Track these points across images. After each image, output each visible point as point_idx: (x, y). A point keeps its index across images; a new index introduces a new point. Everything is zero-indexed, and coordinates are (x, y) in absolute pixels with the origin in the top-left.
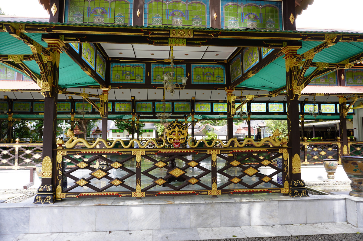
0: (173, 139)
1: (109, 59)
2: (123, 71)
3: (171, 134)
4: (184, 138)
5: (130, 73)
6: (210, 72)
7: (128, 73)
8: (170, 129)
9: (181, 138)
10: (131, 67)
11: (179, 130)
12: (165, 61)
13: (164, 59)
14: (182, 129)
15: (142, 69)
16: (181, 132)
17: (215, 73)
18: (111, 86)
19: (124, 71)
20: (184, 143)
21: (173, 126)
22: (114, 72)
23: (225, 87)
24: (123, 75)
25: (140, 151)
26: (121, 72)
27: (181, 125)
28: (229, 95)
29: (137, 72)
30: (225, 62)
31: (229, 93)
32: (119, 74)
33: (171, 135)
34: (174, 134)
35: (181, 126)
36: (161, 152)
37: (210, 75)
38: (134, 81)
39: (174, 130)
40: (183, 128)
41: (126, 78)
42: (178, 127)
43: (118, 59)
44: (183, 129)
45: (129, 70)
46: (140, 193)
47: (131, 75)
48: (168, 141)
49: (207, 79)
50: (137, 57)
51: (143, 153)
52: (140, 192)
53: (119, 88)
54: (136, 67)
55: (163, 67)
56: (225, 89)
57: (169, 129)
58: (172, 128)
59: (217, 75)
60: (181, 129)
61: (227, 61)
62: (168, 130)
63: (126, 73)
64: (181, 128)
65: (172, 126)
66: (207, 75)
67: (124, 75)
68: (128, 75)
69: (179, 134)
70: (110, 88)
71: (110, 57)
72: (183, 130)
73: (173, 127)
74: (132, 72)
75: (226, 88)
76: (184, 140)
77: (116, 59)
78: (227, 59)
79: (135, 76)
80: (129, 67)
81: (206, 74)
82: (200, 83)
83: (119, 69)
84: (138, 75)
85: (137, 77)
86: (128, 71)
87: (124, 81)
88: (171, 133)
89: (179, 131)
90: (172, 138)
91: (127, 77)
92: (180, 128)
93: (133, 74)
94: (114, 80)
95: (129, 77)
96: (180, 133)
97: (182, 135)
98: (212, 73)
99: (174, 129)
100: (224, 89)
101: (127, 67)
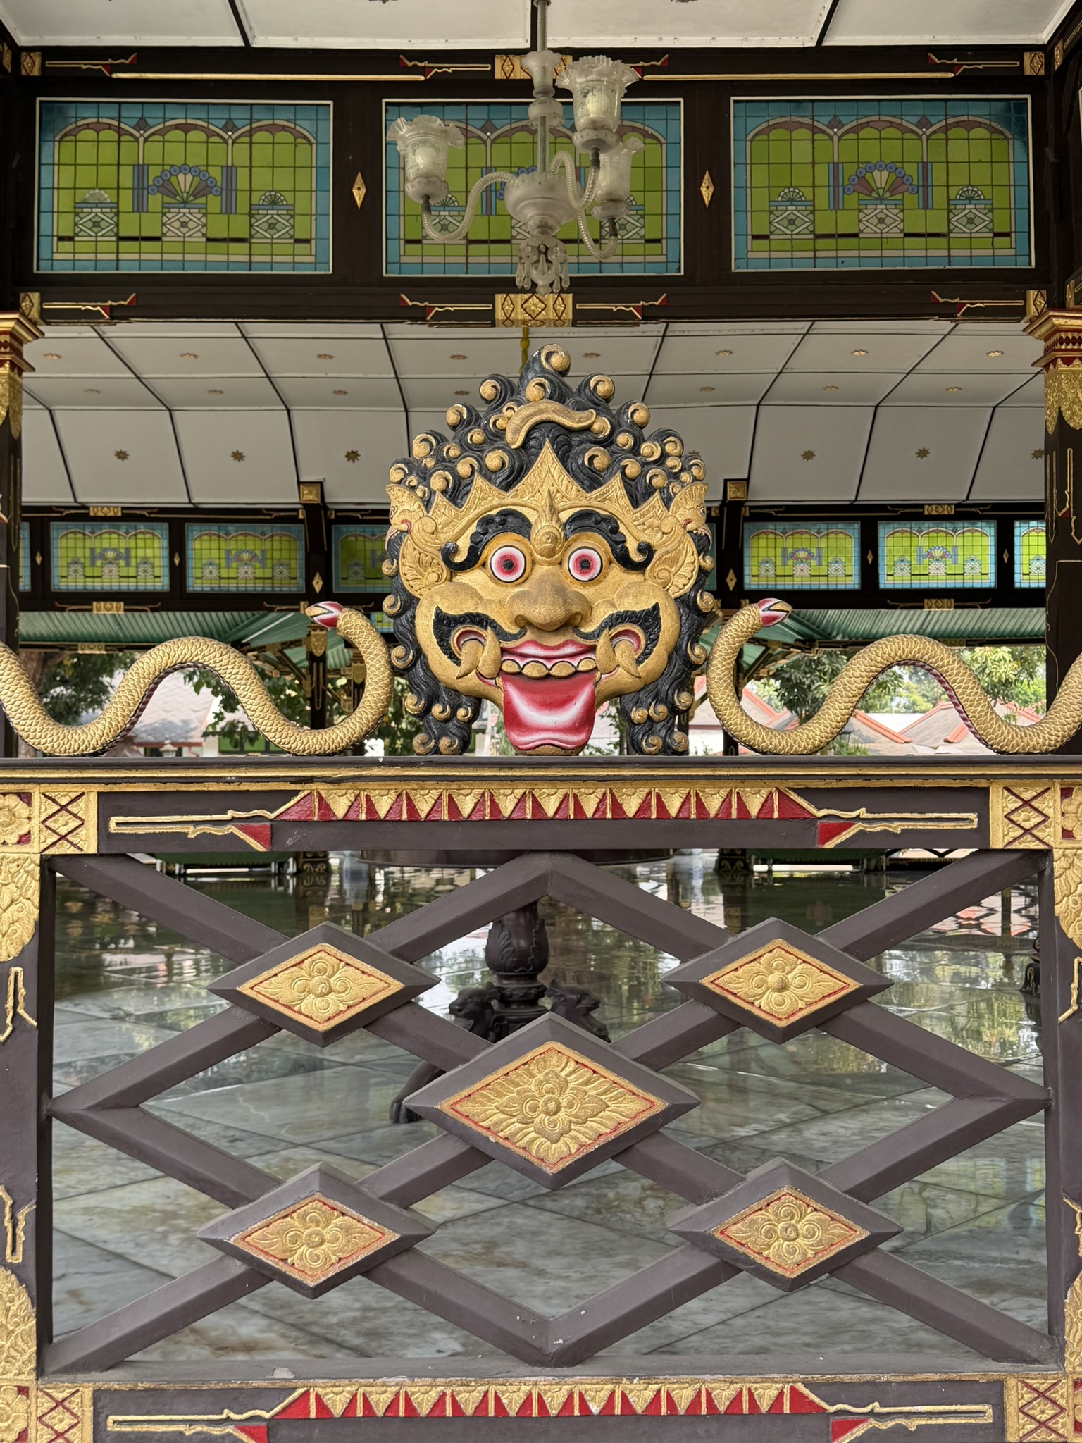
0: (501, 634)
1: (16, 62)
2: (140, 170)
3: (473, 560)
4: (649, 619)
5: (203, 189)
6: (891, 167)
7: (185, 182)
8: (456, 492)
9: (601, 614)
10: (210, 133)
11: (573, 498)
12: (499, 75)
13: (487, 56)
14: (628, 482)
15: (303, 150)
16: (609, 527)
17: (938, 174)
18: (42, 301)
19: (154, 172)
20: (650, 690)
21: (495, 437)
22: (65, 176)
23: (1032, 294)
24: (140, 207)
25: (26, 797)
26: (127, 178)
27: (602, 425)
28: (1068, 361)
29: (262, 179)
30: (1032, 65)
31: (1067, 341)
32: (107, 196)
33: (464, 578)
34: (509, 565)
35: (608, 442)
36: (324, 805)
37: (893, 189)
38: (238, 254)
39: (508, 500)
40: (632, 469)
41: (173, 230)
42: (564, 458)
43: (97, 65)
44: (637, 493)
45: (196, 156)
46: (23, 1390)
47: (214, 202)
48: (420, 654)
49: (870, 228)
50: (259, 42)
51: (63, 824)
52: (28, 1379)
53: (110, 310)
54: (251, 133)
55: (484, 130)
56: (1032, 311)
57: (437, 482)
58: (488, 474)
59: (953, 192)
60: (615, 485)
61: (1049, 59)
62: (427, 503)
63: (166, 188)
64: (614, 465)
65: (478, 451)
66: (870, 190)
67: (155, 201)
68: (185, 203)
69: (585, 564)
70: (35, 314)
71: (30, 49)
72: (635, 503)
73: (493, 460)
74: (216, 173)
75: (1041, 302)
76: (652, 641)
77: (84, 65)
78: (1044, 37)
79: (242, 205)
80: (193, 135)
81: (863, 185)
82: (802, 261)
83: (108, 153)
84: (274, 203)
85: (261, 222)
86: (184, 169)
87: (150, 253)
88: (464, 544)
89: (584, 521)
90: (480, 620)
91: (175, 217)
92: (591, 479)
93: (229, 189)
94: (67, 245)
95: (195, 218)
96: (595, 546)
97: (616, 571)
98: (912, 170)
99: (507, 486)
100: (1020, 313)
101: (179, 135)
